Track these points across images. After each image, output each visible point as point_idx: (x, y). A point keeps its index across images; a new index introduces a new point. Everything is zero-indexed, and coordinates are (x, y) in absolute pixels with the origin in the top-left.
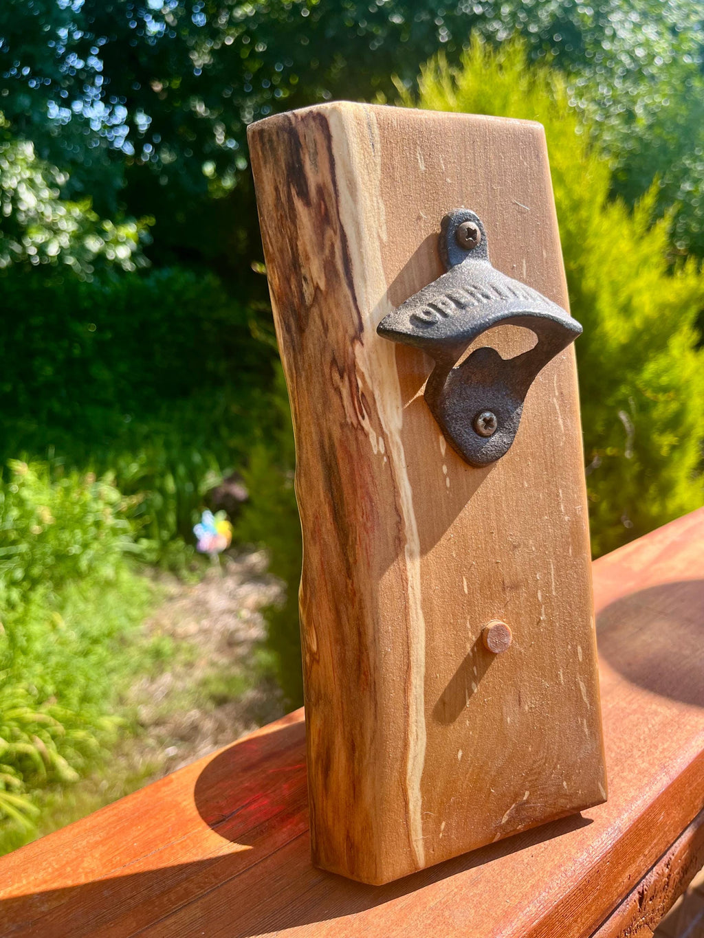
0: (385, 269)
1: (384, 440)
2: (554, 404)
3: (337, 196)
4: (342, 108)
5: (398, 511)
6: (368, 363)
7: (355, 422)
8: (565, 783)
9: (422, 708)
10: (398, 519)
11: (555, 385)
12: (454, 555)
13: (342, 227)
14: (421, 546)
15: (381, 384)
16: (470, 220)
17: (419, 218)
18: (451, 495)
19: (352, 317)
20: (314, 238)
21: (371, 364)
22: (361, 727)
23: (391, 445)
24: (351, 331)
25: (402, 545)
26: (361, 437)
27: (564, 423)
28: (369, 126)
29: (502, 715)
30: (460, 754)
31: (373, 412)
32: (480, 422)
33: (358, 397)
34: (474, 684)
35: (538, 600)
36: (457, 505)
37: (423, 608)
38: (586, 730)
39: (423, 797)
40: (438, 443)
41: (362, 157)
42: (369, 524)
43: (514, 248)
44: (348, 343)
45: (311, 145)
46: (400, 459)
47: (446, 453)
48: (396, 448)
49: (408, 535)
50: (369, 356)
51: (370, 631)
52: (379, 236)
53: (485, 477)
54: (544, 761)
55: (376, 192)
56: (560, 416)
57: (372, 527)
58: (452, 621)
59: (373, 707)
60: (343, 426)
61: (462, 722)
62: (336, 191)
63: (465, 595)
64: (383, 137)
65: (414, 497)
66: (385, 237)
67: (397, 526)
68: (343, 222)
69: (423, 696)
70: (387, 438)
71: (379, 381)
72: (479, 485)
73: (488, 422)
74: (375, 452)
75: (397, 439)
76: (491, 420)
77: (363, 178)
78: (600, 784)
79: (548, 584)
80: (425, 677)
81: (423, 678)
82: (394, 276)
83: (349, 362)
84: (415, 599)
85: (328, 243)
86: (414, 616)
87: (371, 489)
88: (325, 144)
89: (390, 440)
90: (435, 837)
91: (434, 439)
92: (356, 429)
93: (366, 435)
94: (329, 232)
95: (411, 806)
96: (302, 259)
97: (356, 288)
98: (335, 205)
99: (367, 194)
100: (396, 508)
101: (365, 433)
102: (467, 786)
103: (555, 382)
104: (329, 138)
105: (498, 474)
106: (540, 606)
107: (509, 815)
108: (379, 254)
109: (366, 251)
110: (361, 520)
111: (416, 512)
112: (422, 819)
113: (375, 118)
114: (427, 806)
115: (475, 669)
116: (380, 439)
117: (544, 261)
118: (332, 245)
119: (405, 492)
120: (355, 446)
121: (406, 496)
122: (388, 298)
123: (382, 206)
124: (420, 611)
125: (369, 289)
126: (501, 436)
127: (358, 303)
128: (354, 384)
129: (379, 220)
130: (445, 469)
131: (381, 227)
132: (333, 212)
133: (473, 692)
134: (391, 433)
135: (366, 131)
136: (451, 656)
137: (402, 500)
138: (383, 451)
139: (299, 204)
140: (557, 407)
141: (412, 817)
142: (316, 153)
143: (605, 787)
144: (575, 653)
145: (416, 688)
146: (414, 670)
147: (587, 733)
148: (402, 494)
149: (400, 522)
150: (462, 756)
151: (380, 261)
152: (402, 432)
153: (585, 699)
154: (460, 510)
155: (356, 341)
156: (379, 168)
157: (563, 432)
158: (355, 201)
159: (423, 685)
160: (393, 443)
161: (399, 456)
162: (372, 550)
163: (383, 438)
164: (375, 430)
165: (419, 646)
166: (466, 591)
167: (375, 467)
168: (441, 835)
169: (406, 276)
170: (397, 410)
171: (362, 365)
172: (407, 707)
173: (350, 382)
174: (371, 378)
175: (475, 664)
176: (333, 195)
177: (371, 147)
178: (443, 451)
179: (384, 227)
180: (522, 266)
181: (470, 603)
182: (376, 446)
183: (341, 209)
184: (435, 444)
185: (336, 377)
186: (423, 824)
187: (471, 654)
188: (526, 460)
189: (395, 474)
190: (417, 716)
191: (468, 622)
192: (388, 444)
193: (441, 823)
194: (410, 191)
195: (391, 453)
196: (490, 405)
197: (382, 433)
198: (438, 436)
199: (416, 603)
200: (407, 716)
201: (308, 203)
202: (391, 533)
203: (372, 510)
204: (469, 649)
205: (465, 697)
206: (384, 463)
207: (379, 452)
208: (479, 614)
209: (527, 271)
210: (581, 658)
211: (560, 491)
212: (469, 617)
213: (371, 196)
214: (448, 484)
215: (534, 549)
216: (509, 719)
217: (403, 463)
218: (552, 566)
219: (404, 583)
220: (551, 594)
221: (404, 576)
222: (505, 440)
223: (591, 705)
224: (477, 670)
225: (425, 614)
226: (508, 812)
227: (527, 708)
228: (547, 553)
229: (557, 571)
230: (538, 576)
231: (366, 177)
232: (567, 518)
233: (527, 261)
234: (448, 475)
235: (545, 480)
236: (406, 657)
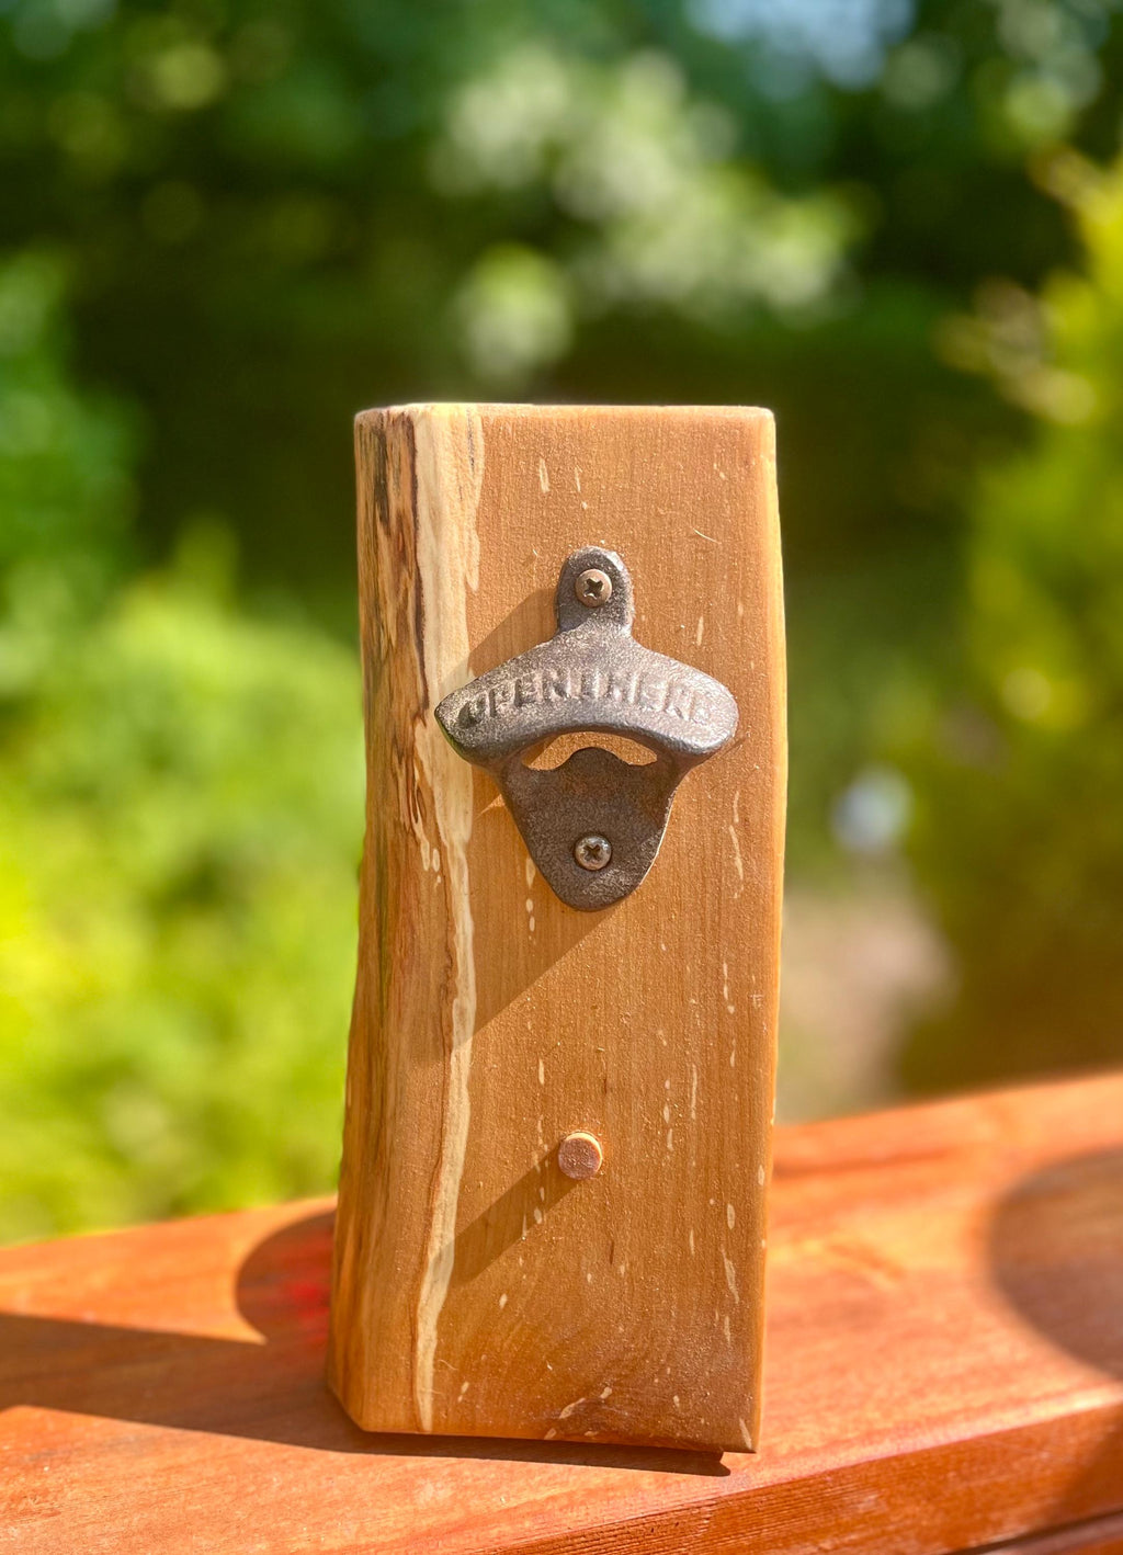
0: (469, 628)
1: (441, 855)
2: (729, 835)
3: (416, 528)
4: (434, 414)
5: (449, 952)
6: (430, 750)
7: (407, 824)
8: (676, 1399)
9: (452, 1220)
10: (448, 962)
11: (735, 806)
12: (529, 1028)
13: (418, 569)
14: (478, 1004)
15: (445, 780)
17: (531, 559)
18: (535, 943)
19: (415, 686)
20: (391, 577)
21: (433, 752)
23: (449, 861)
24: (413, 707)
25: (450, 998)
26: (412, 846)
27: (744, 865)
28: (470, 434)
29: (579, 1268)
30: (503, 1300)
31: (429, 814)
32: (581, 850)
33: (413, 792)
34: (537, 1213)
35: (663, 1119)
36: (544, 959)
37: (469, 1087)
38: (728, 1333)
39: (439, 1339)
40: (524, 868)
41: (454, 478)
42: (406, 962)
43: (684, 601)
44: (409, 721)
45: (396, 458)
46: (461, 883)
47: (534, 885)
48: (457, 867)
49: (460, 987)
50: (432, 742)
51: (391, 1101)
52: (466, 583)
53: (594, 925)
54: (642, 1354)
55: (470, 524)
56: (738, 854)
57: (411, 966)
58: (513, 1116)
60: (396, 824)
61: (513, 1259)
62: (416, 522)
63: (540, 1086)
64: (489, 450)
65: (476, 936)
66: (474, 585)
67: (446, 971)
68: (420, 565)
69: (455, 1206)
70: (445, 851)
71: (443, 776)
72: (582, 937)
73: (593, 852)
74: (426, 868)
75: (461, 854)
76: (598, 848)
77: (452, 507)
78: (742, 1422)
79: (684, 1101)
80: (461, 1180)
81: (458, 1181)
82: (481, 638)
83: (408, 744)
84: (460, 1073)
85: (402, 587)
86: (456, 1097)
87: (415, 916)
88: (409, 461)
89: (449, 855)
90: (451, 1399)
91: (517, 862)
92: (407, 833)
93: (417, 844)
94: (405, 574)
95: (420, 1344)
96: (381, 603)
97: (425, 650)
98: (413, 540)
99: (455, 529)
100: (447, 946)
101: (416, 841)
102: (510, 1346)
103: (735, 802)
104: (413, 453)
105: (616, 922)
106: (665, 1128)
107: (575, 1410)
108: (462, 609)
109: (444, 603)
110: (398, 953)
111: (476, 957)
112: (435, 1366)
113: (480, 425)
114: (443, 1353)
115: (542, 1190)
116: (435, 851)
117: (739, 620)
118: (406, 590)
119: (463, 929)
120: (404, 855)
121: (464, 933)
122: (469, 665)
123: (476, 543)
124: (465, 1093)
125: (444, 653)
126: (616, 873)
127: (426, 671)
128: (411, 775)
129: (469, 562)
130: (529, 905)
131: (470, 571)
132: (410, 549)
133: (535, 1222)
134: (452, 846)
135: (465, 444)
136: (506, 1163)
137: (458, 938)
138: (436, 868)
139: (381, 531)
140: (735, 840)
141: (419, 1361)
142: (400, 470)
143: (752, 1430)
144: (723, 1214)
145: (446, 1191)
146: (446, 1168)
147: (728, 1338)
148: (459, 930)
149: (450, 967)
150: (507, 1304)
151: (463, 617)
152: (468, 847)
153: (732, 1287)
154: (548, 965)
155: (417, 719)
156: (478, 492)
157: (742, 878)
158: (437, 537)
159: (457, 1191)
160: (453, 858)
161: (460, 878)
162: (406, 997)
163: (440, 851)
164: (429, 838)
165: (457, 1138)
166: (542, 1080)
167: (423, 888)
168: (460, 1399)
169: (500, 639)
170: (465, 816)
171: (422, 752)
172: (429, 1213)
173: (407, 770)
174: (432, 770)
175: (542, 1184)
176: (412, 527)
177: (469, 463)
178: (530, 880)
179: (476, 572)
180: (696, 627)
181: (545, 1098)
182: (429, 859)
183: (418, 545)
184: (518, 868)
185: (396, 760)
186: (436, 1374)
187: (538, 1169)
188: (668, 911)
189: (451, 902)
190: (443, 1229)
191: (539, 1124)
192: (446, 858)
193: (462, 1382)
194: (522, 522)
195: (449, 872)
196: (603, 828)
197: (438, 843)
198: (525, 855)
199: (460, 1080)
200: (428, 1225)
201: (388, 533)
202: (434, 980)
203: (413, 945)
204: (537, 1162)
205: (521, 1229)
206: (436, 885)
207: (431, 868)
208: (559, 1118)
209: (703, 636)
210: (731, 1224)
211: (725, 966)
212: (542, 1117)
213: (461, 529)
214: (532, 928)
215: (665, 1043)
216: (589, 1277)
217: (465, 888)
218: (695, 1075)
219: (447, 1049)
220: (688, 1116)
221: (447, 1042)
222: (622, 880)
223: (741, 1298)
224: (545, 1193)
225: (473, 1098)
226: (572, 1405)
227: (622, 1269)
228: (688, 1053)
229: (702, 1082)
230: (667, 1084)
231: (457, 505)
232: (731, 1009)
233: (707, 621)
234: (532, 913)
235: (699, 945)
236: (436, 1147)
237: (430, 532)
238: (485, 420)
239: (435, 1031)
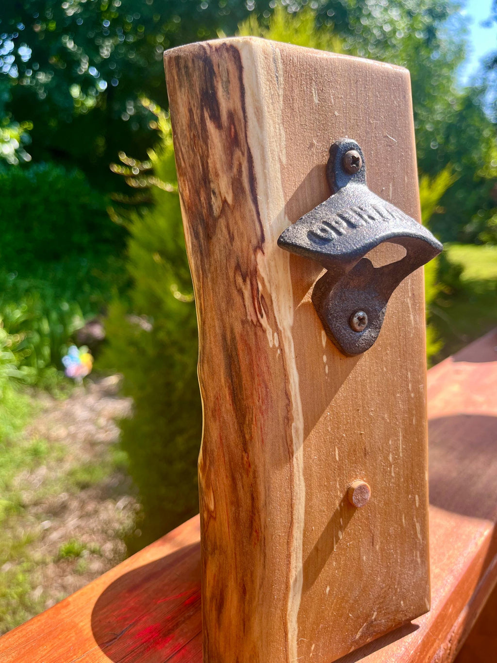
0: (284, 187)
1: (278, 336)
2: (407, 303)
3: (246, 122)
4: (253, 42)
5: (287, 396)
6: (267, 269)
7: (255, 320)
8: (402, 602)
9: (300, 555)
10: (287, 401)
11: (409, 287)
12: (330, 430)
13: (249, 149)
14: (304, 423)
15: (277, 288)
16: (353, 149)
17: (312, 145)
18: (329, 380)
19: (255, 229)
20: (224, 157)
21: (270, 271)
22: (252, 575)
23: (284, 339)
24: (254, 242)
25: (290, 423)
26: (260, 333)
27: (414, 318)
28: (275, 61)
29: (360, 555)
30: (328, 589)
31: (270, 312)
32: (355, 320)
33: (258, 299)
34: (340, 533)
35: (389, 461)
36: (334, 388)
37: (304, 475)
38: (419, 559)
39: (299, 627)
40: (320, 336)
41: (268, 88)
42: (264, 407)
43: (384, 174)
44: (251, 252)
45: (224, 74)
46: (290, 351)
47: (326, 346)
48: (287, 342)
49: (295, 415)
50: (269, 264)
51: (262, 497)
52: (280, 159)
53: (355, 364)
54: (388, 587)
55: (278, 120)
56: (411, 313)
57: (267, 409)
58: (326, 484)
59: (262, 558)
60: (244, 322)
61: (331, 564)
62: (245, 117)
63: (336, 462)
64: (286, 71)
65: (301, 382)
66: (284, 160)
67: (287, 408)
68: (250, 146)
69: (301, 546)
70: (281, 334)
71: (276, 285)
72: (350, 372)
73: (361, 320)
74: (271, 346)
75: (289, 334)
76: (363, 318)
77: (268, 107)
78: (426, 600)
79: (397, 448)
80: (304, 530)
81: (302, 532)
82: (291, 194)
83: (252, 268)
84: (298, 467)
85: (236, 163)
86: (298, 482)
87: (267, 377)
88: (237, 74)
89: (283, 336)
90: (307, 657)
91: (317, 334)
92: (255, 326)
93: (264, 331)
94: (238, 154)
95: (290, 636)
96: (212, 176)
97: (259, 203)
98: (243, 130)
99: (271, 122)
100: (286, 393)
101: (263, 330)
102: (332, 613)
103: (409, 285)
104: (240, 68)
105: (365, 360)
106: (391, 466)
107: (361, 632)
108: (279, 175)
109: (269, 172)
110: (257, 402)
111: (301, 395)
112: (298, 644)
113: (280, 54)
114: (301, 634)
115: (341, 520)
116: (276, 334)
117: (406, 185)
118: (240, 165)
119: (294, 379)
120: (254, 340)
121: (294, 382)
122: (285, 215)
123: (283, 133)
124: (302, 478)
125: (271, 205)
126: (369, 331)
127: (261, 217)
128: (255, 287)
129: (280, 145)
130: (325, 358)
131: (281, 151)
132: (242, 136)
133: (339, 539)
134: (284, 329)
135: (272, 66)
136: (324, 511)
137: (291, 385)
138: (277, 345)
139: (210, 126)
140: (410, 306)
141: (290, 644)
142: (228, 81)
143: (429, 601)
144: (414, 501)
145: (296, 540)
146: (296, 525)
147: (419, 562)
148: (291, 381)
149: (289, 404)
150: (329, 591)
151: (280, 182)
152: (293, 329)
153: (419, 536)
154: (336, 392)
155: (258, 250)
156: (281, 98)
157: (413, 325)
158: (261, 127)
159: (302, 537)
160: (285, 337)
161: (290, 348)
162: (266, 429)
163: (278, 334)
164: (271, 327)
165: (300, 507)
166: (337, 459)
167: (270, 358)
168: (311, 655)
169: (300, 195)
170: (290, 309)
171: (262, 271)
172: (289, 556)
173: (252, 284)
174: (270, 282)
175: (341, 516)
176: (243, 121)
177: (275, 79)
178: (324, 343)
179: (284, 151)
180: (389, 189)
181: (340, 468)
182: (272, 340)
183: (249, 134)
184: (318, 338)
185: (240, 280)
186: (299, 648)
187: (339, 508)
188: (386, 349)
189: (286, 364)
190: (297, 562)
191: (338, 484)
192: (281, 337)
193: (311, 645)
194: (306, 121)
195: (283, 346)
196: (362, 306)
197: (276, 329)
198: (321, 331)
199: (299, 471)
200: (289, 563)
201: (219, 126)
202: (281, 413)
203: (267, 395)
204: (338, 505)
205: (333, 543)
206: (277, 355)
207: (274, 345)
208: (346, 476)
209: (392, 193)
210: (417, 505)
211: (409, 373)
212: (338, 479)
213: (274, 123)
214: (327, 371)
215: (388, 421)
216: (364, 558)
217: (293, 355)
218: (400, 433)
219: (291, 455)
220: (399, 456)
221: (290, 450)
222: (373, 335)
223: (423, 540)
224: (343, 520)
225: (306, 480)
226: (361, 630)
227: (377, 547)
228: (397, 423)
229: (404, 437)
230: (390, 442)
231: (271, 106)
232: (412, 395)
233: (393, 185)
234: (327, 363)
235: (399, 365)
236: (290, 516)
237: (256, 123)
238: (282, 51)
239: (283, 446)
